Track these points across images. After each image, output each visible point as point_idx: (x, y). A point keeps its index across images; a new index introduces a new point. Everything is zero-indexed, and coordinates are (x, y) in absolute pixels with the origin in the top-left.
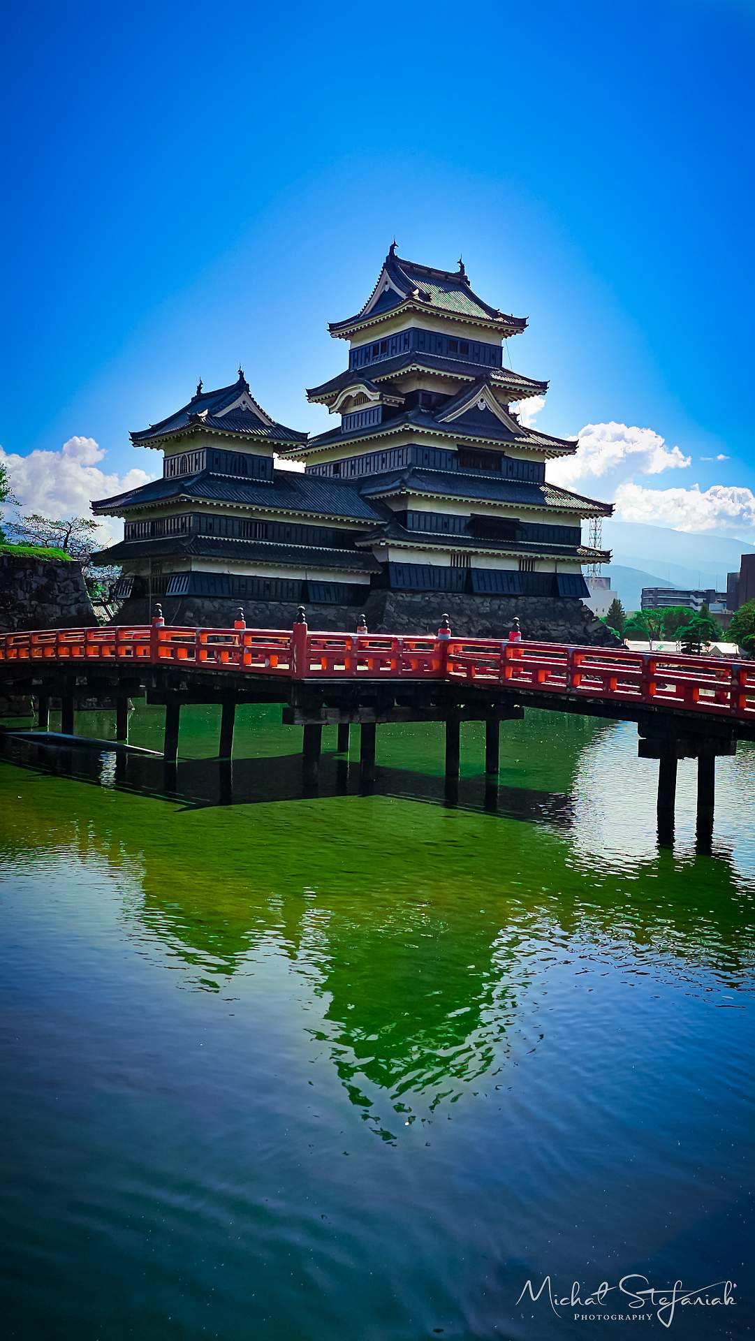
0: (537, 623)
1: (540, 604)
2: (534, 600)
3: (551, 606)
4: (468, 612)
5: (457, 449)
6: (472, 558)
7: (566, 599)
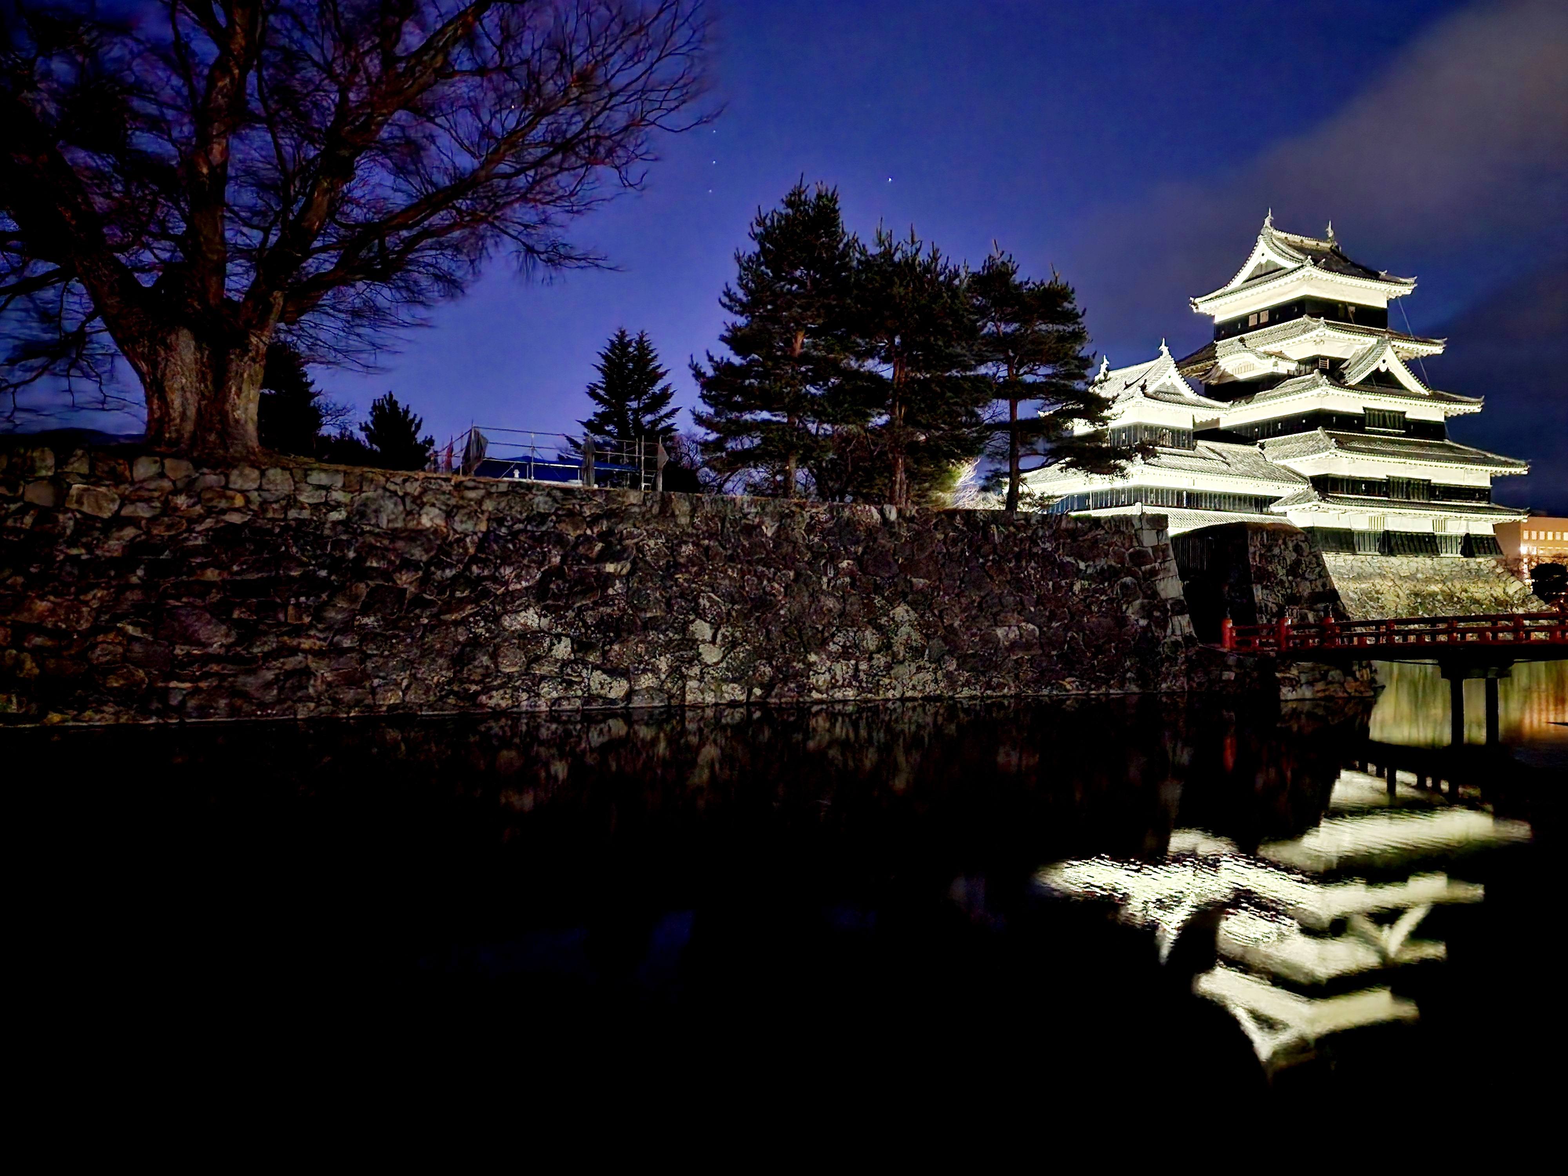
0: (1458, 585)
2: (1448, 560)
5: (1362, 412)
6: (1389, 519)
7: (1478, 560)
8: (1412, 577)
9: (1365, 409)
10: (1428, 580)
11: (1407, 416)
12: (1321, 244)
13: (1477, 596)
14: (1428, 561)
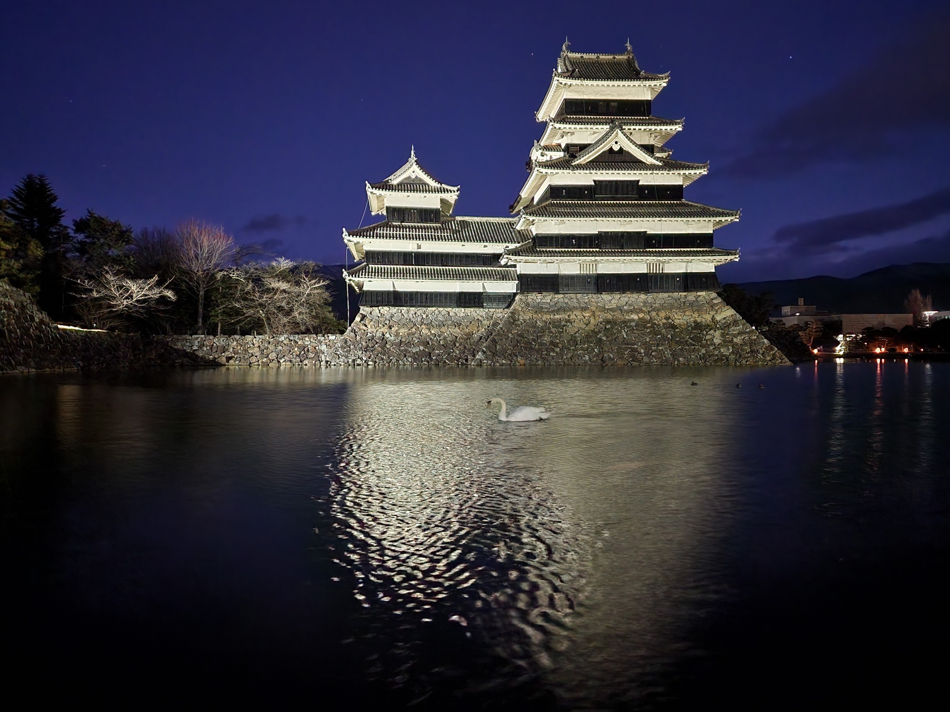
0: (663, 314)
1: (670, 298)
2: (666, 295)
3: (682, 300)
4: (594, 308)
5: (593, 183)
6: (600, 265)
7: (699, 294)
8: (620, 309)
9: (595, 181)
10: (632, 311)
11: (640, 183)
12: (616, 57)
13: (677, 322)
14: (643, 296)
